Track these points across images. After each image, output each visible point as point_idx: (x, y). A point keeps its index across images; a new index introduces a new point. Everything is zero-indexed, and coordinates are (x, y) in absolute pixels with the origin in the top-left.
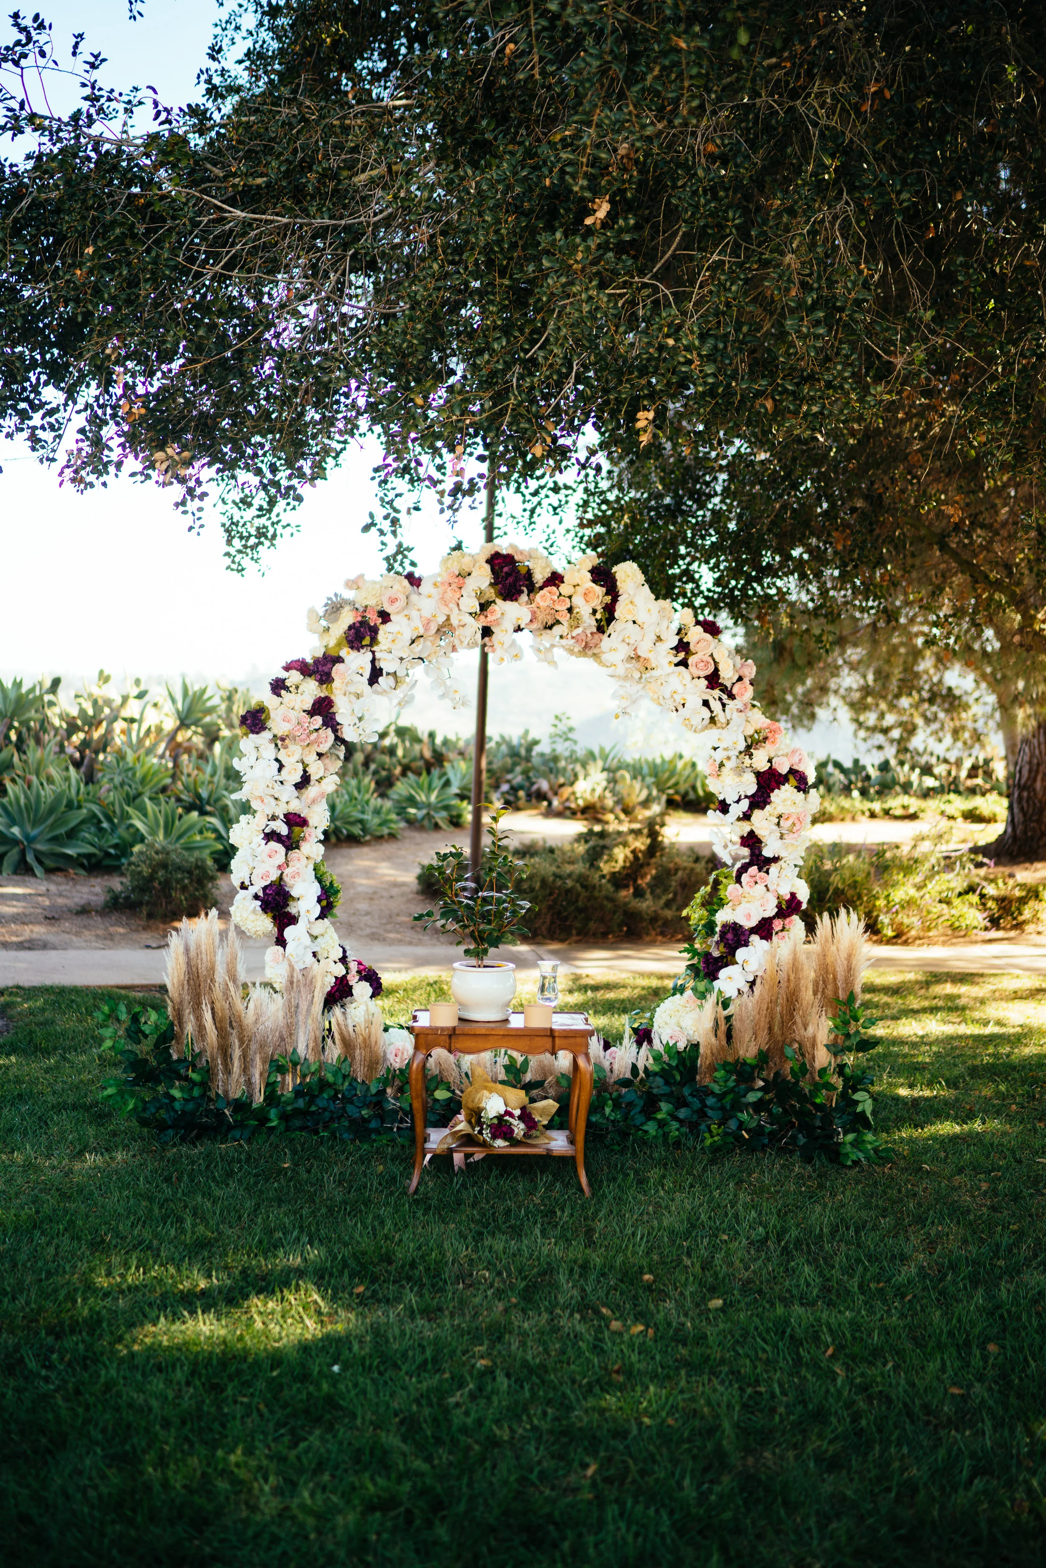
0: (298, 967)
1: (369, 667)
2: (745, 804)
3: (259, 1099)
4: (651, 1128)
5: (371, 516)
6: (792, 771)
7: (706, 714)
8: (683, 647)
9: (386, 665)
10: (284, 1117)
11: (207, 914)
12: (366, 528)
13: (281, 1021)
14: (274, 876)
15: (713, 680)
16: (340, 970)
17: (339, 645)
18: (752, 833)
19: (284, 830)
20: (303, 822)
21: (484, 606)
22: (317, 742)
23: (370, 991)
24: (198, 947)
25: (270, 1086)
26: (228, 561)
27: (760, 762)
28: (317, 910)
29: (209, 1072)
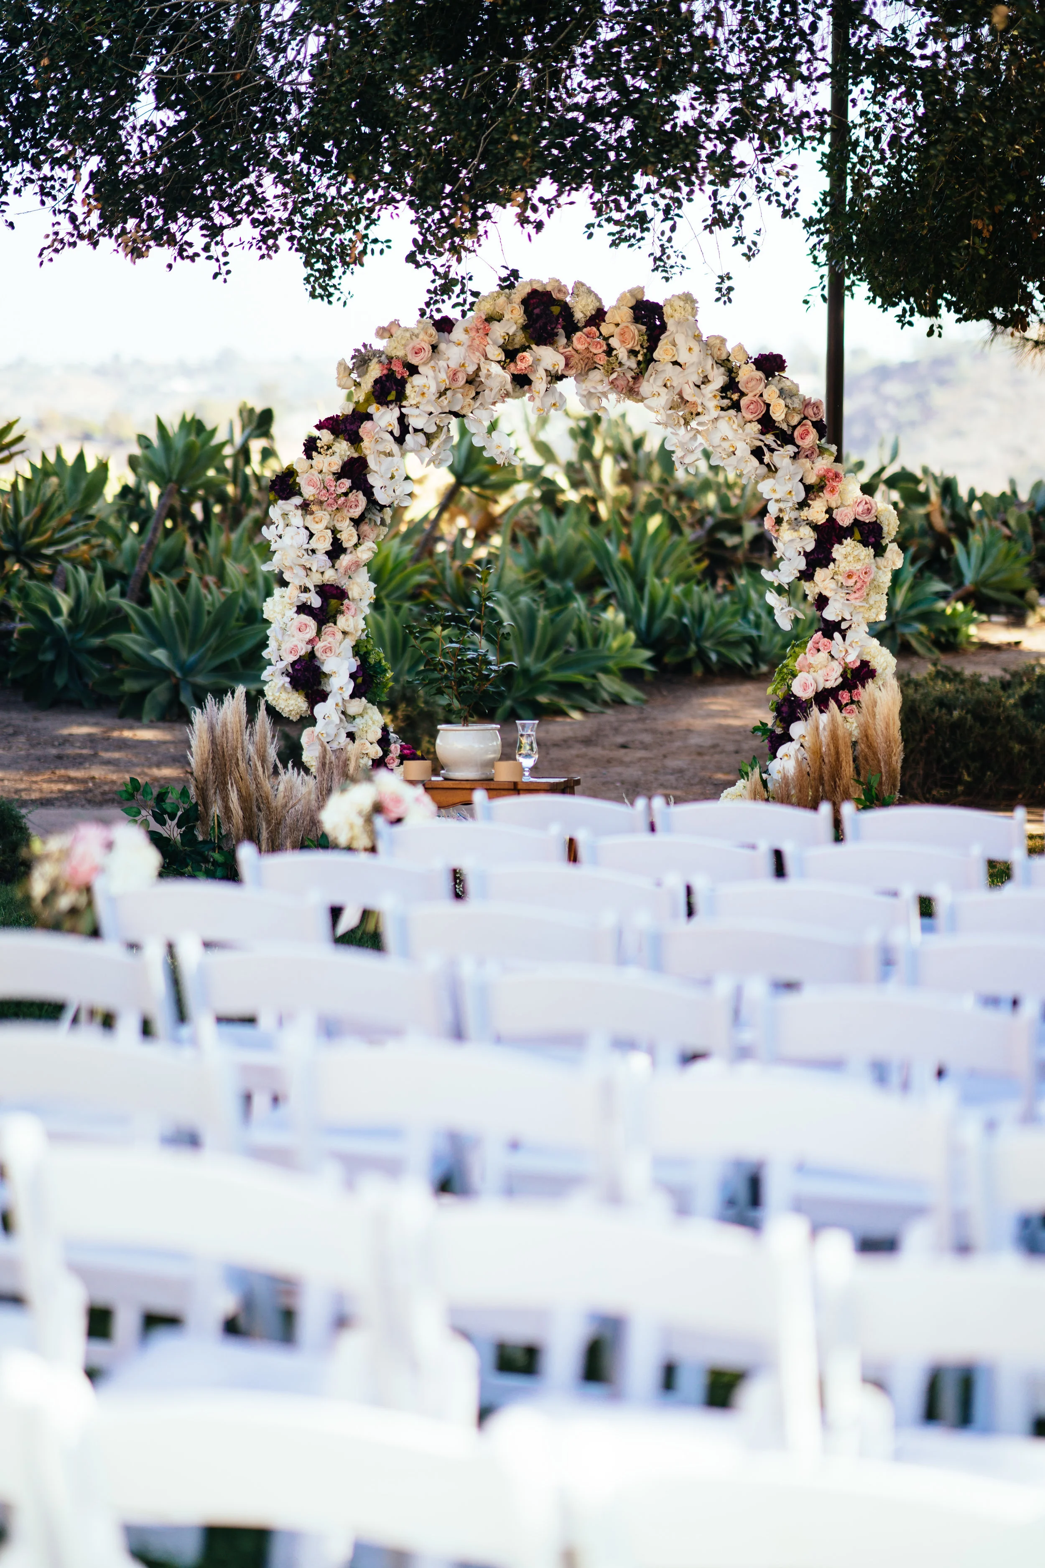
0: (332, 748)
1: (396, 423)
2: (802, 562)
6: (856, 522)
7: (755, 462)
8: (731, 388)
9: (414, 422)
11: (233, 693)
14: (304, 650)
15: (767, 423)
16: (377, 752)
17: (367, 401)
18: (820, 595)
19: (317, 602)
20: (341, 594)
21: (514, 354)
22: (347, 506)
24: (225, 725)
27: (817, 512)
28: (351, 688)
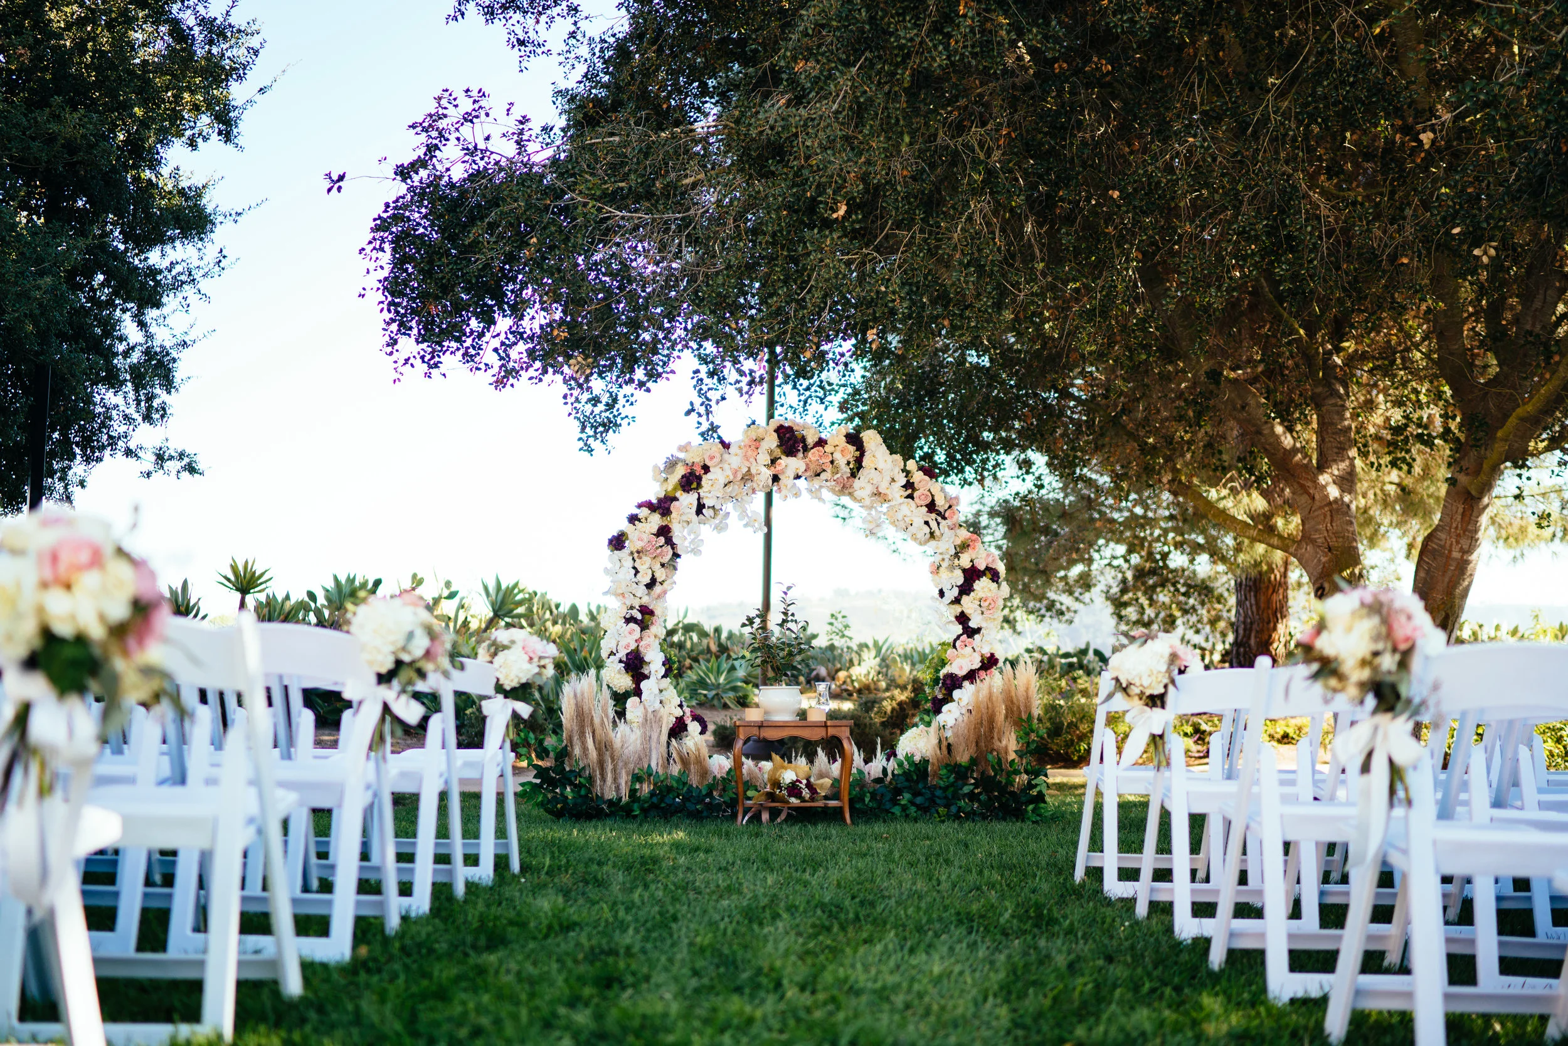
0: (650, 710)
1: (695, 503)
2: (956, 592)
3: (625, 799)
4: (897, 810)
5: (692, 404)
6: (988, 568)
7: (927, 530)
8: (909, 485)
9: (708, 502)
10: (643, 810)
11: (588, 674)
12: (688, 413)
13: (639, 747)
14: (633, 646)
15: (931, 507)
16: (679, 712)
17: (675, 489)
18: (962, 613)
19: (639, 616)
20: (651, 613)
21: (773, 462)
22: (661, 555)
23: (699, 728)
24: (583, 693)
25: (633, 792)
26: (581, 444)
27: (965, 561)
28: (663, 671)
29: (591, 779)
